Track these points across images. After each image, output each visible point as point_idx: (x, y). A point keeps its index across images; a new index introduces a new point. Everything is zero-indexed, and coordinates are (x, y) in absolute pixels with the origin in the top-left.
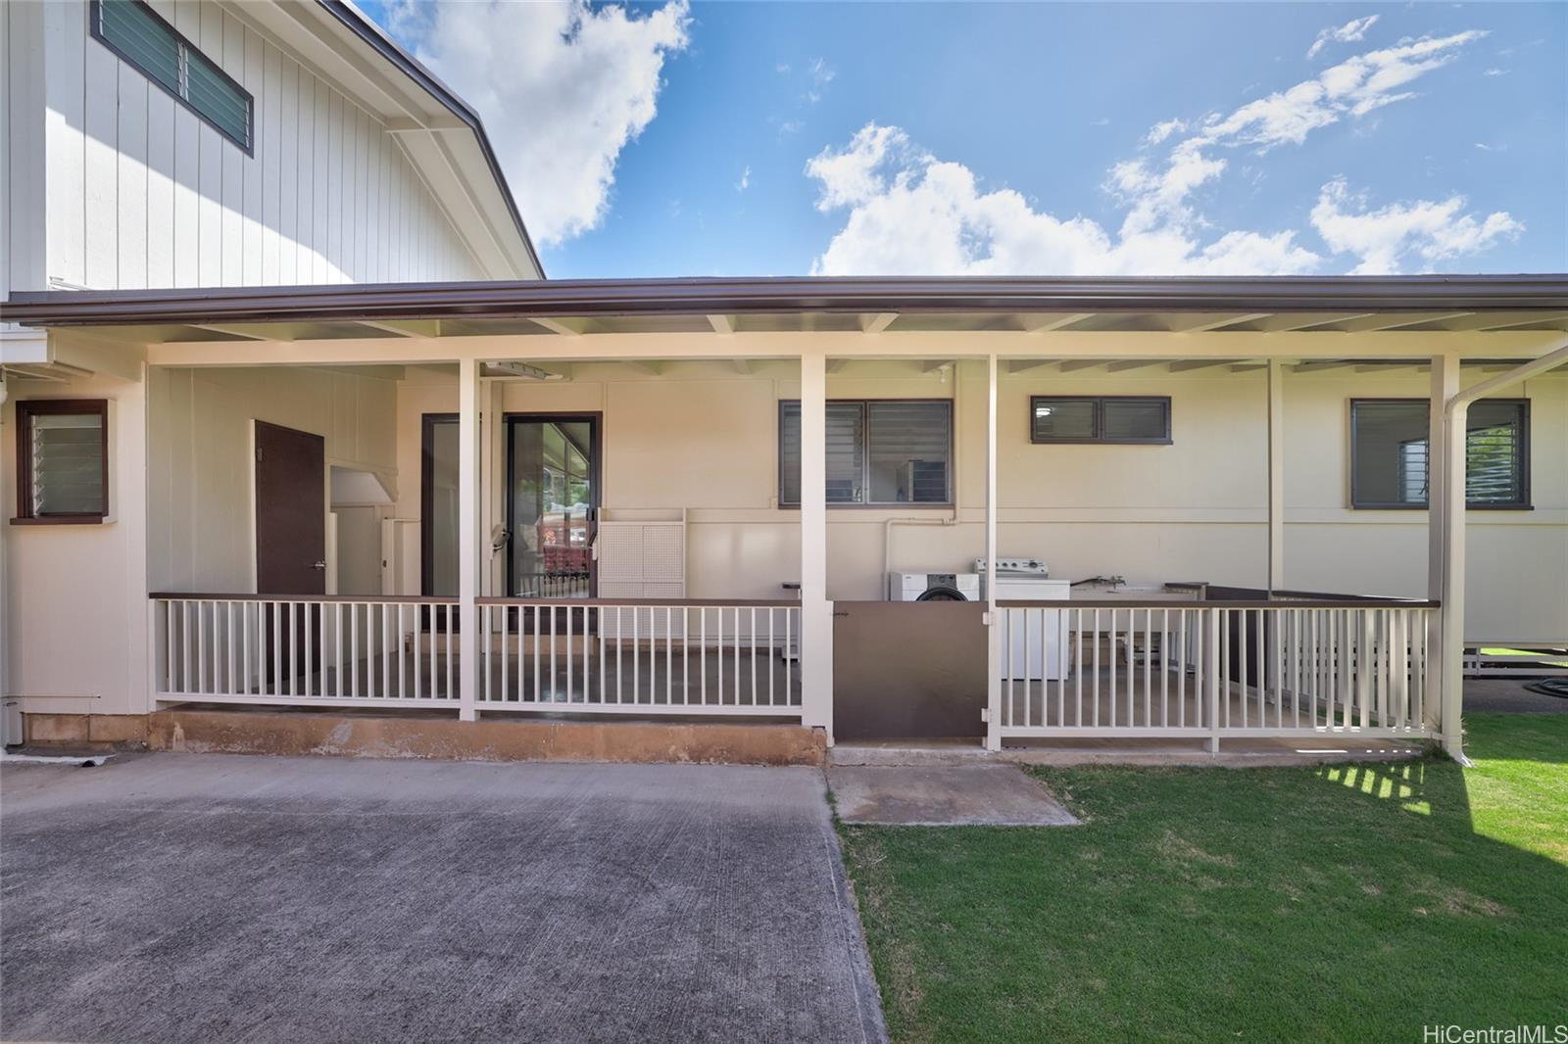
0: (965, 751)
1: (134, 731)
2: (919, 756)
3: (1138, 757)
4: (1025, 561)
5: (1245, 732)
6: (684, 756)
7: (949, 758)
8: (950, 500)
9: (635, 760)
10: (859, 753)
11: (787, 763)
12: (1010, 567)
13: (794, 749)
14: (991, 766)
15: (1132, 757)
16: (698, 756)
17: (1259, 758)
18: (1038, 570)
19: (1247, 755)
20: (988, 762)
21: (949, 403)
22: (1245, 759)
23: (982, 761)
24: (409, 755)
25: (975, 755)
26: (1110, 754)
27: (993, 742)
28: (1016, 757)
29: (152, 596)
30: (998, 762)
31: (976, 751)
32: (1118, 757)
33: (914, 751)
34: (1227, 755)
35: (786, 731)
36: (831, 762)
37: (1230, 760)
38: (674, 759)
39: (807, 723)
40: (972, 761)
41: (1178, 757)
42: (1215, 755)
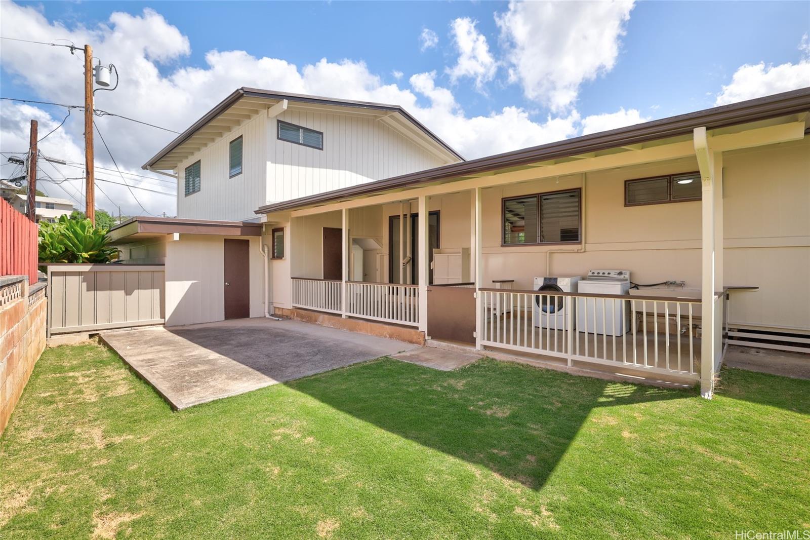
0: (468, 348)
1: (288, 313)
2: (453, 347)
3: (533, 362)
4: (616, 271)
5: (586, 359)
6: (388, 336)
7: (463, 350)
8: (579, 240)
9: (377, 335)
10: (435, 343)
11: (413, 343)
12: (606, 275)
13: (415, 338)
14: (476, 355)
15: (531, 362)
16: (391, 337)
17: (590, 372)
18: (622, 277)
19: (584, 370)
20: (476, 354)
21: (579, 190)
22: (583, 372)
23: (473, 353)
24: (332, 326)
25: (471, 350)
26: (522, 359)
27: (478, 346)
28: (485, 354)
29: (292, 278)
30: (479, 354)
31: (472, 349)
32: (525, 361)
33: (452, 345)
34: (575, 368)
35: (412, 331)
36: (426, 344)
37: (576, 371)
38: (386, 337)
39: (420, 329)
40: (470, 352)
41: (552, 365)
42: (569, 368)
